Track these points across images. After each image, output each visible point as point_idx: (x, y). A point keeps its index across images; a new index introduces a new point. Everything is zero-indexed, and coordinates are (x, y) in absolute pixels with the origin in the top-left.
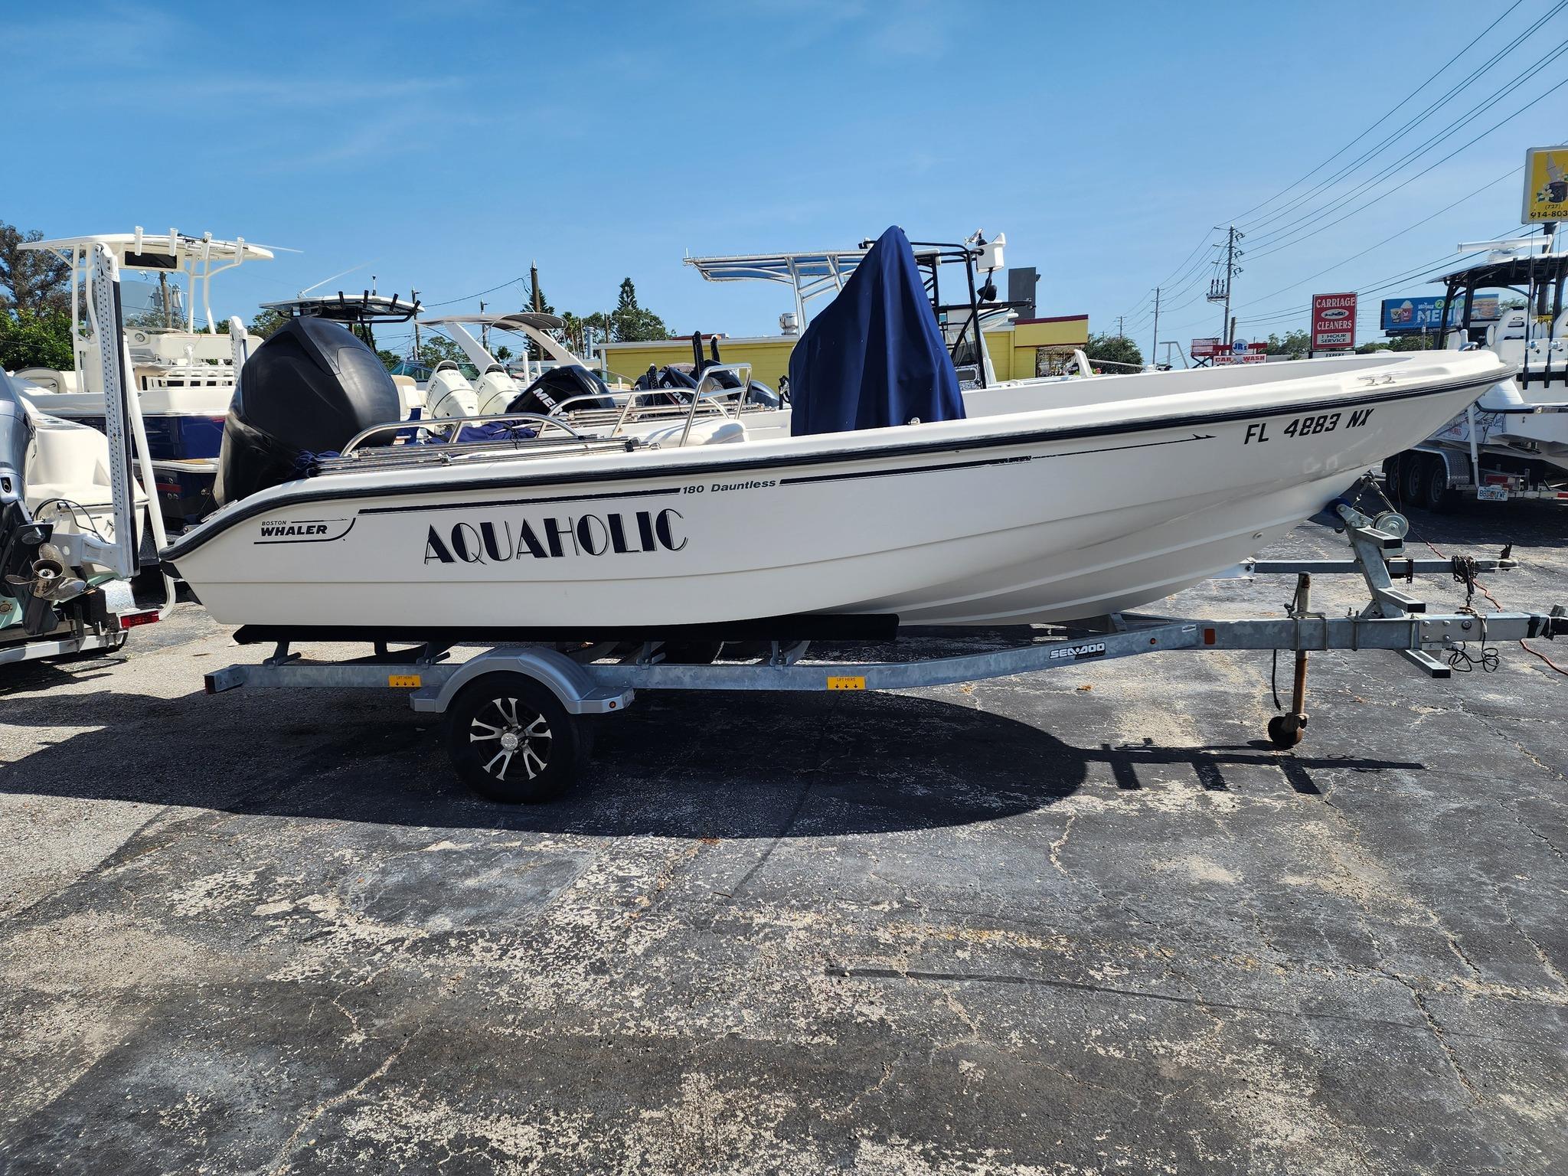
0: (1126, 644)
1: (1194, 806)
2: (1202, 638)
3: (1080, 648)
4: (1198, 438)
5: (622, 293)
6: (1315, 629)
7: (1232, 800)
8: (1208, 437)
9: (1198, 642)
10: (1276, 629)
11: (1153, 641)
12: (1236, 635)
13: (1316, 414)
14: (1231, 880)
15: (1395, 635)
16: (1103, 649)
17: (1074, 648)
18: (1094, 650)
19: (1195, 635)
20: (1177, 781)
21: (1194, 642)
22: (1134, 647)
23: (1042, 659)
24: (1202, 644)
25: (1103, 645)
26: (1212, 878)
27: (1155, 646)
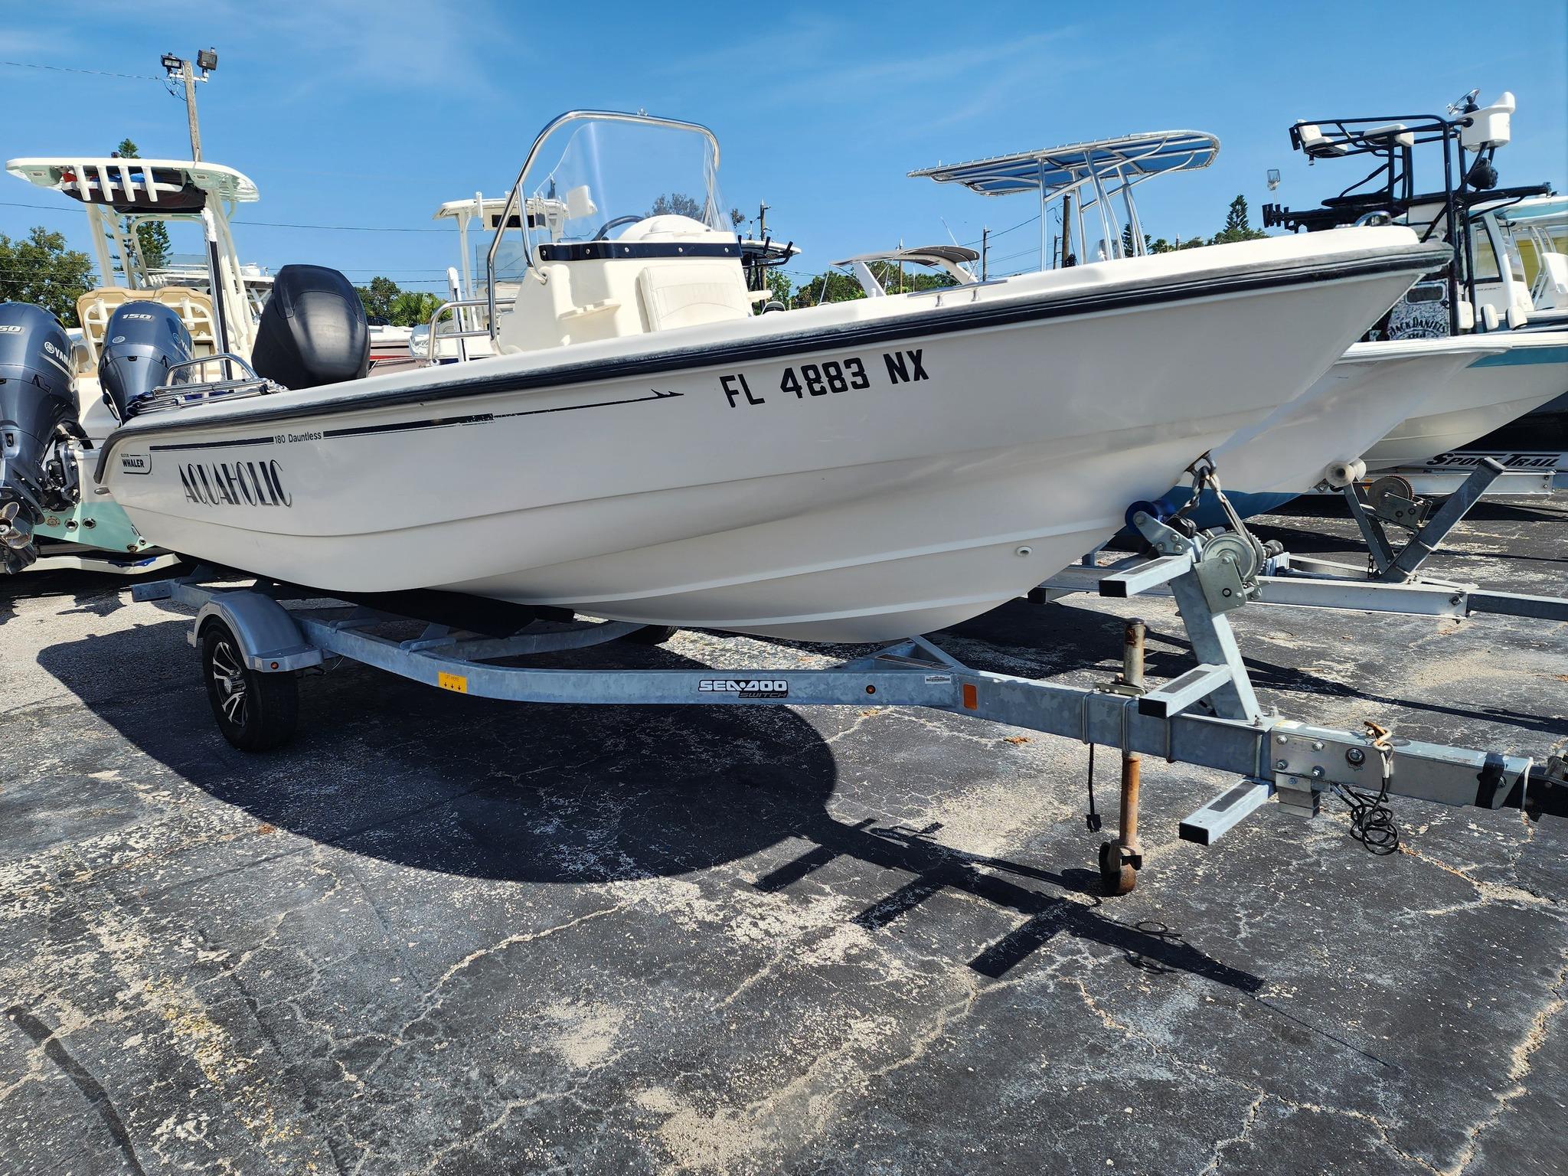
0: (822, 687)
2: (960, 696)
3: (747, 682)
4: (661, 396)
5: (1232, 213)
6: (1109, 713)
8: (673, 394)
9: (956, 701)
10: (1055, 703)
11: (871, 689)
12: (1002, 700)
13: (818, 358)
15: (1231, 750)
16: (784, 688)
17: (738, 682)
18: (770, 689)
19: (952, 691)
21: (948, 701)
22: (838, 694)
23: (686, 690)
24: (961, 706)
25: (784, 684)
27: (874, 696)
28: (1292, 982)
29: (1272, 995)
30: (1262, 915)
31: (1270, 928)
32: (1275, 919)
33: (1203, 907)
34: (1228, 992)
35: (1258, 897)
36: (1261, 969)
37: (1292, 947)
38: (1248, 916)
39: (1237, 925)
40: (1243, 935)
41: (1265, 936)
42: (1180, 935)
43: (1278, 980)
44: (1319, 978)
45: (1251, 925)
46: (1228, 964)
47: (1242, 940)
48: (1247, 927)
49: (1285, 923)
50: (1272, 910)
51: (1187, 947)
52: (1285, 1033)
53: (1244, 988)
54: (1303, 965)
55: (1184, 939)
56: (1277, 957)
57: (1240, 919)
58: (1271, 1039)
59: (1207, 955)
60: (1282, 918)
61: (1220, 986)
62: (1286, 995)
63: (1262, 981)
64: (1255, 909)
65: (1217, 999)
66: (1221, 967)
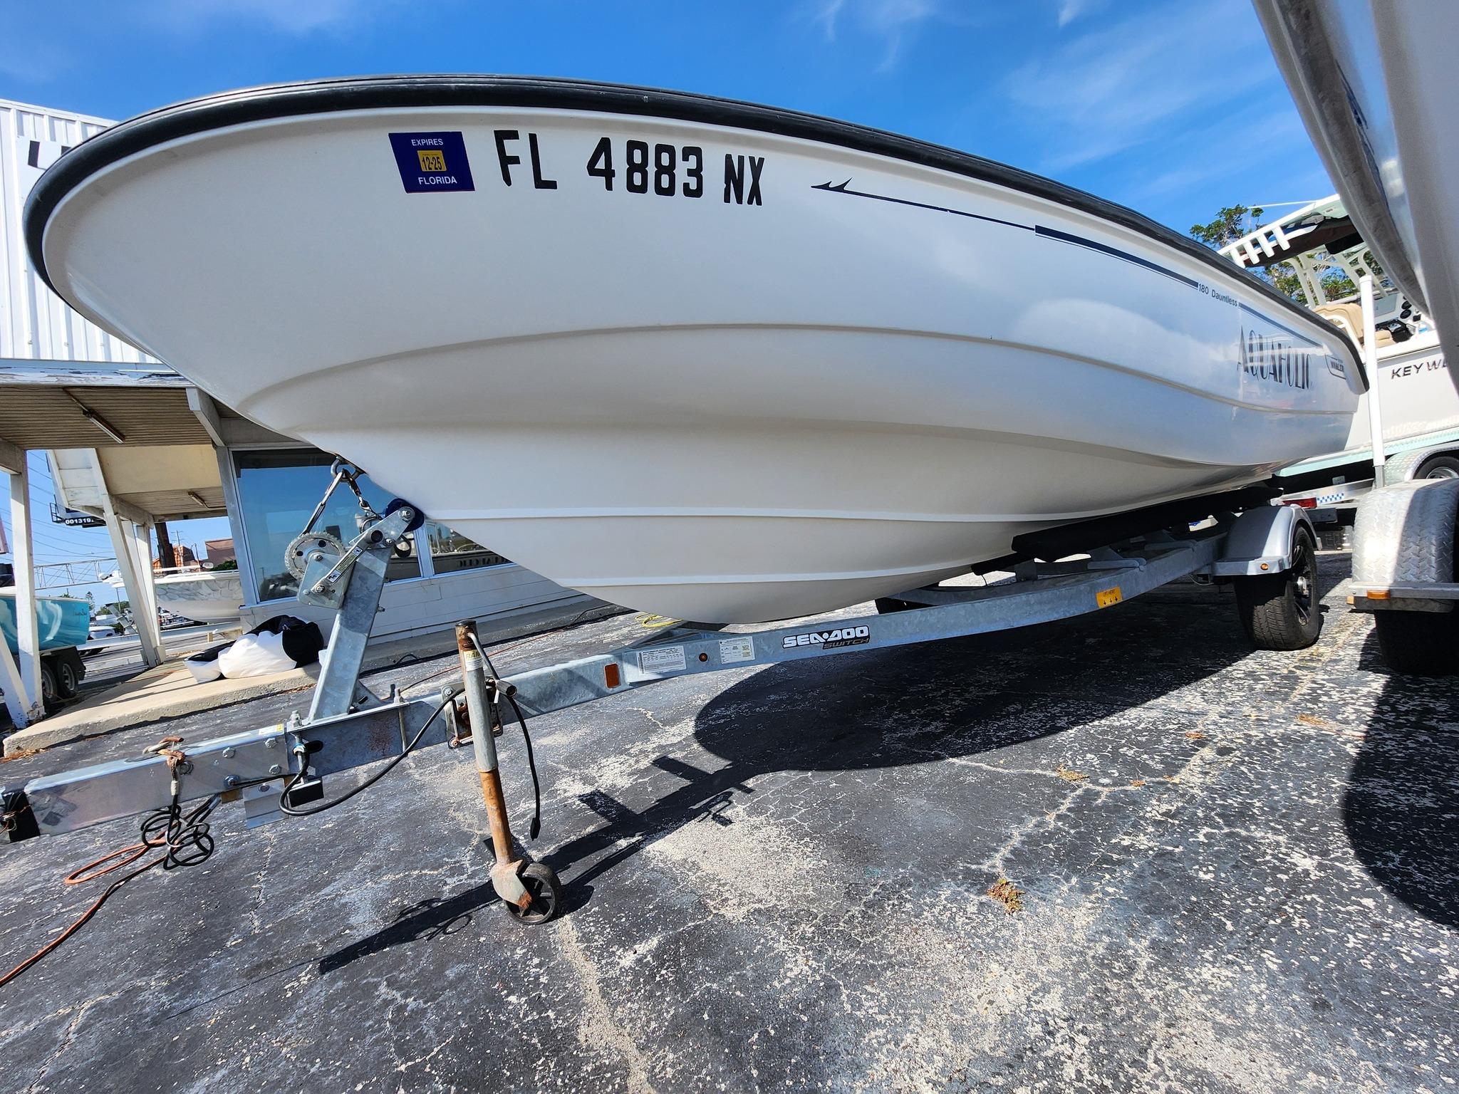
1: (592, 771)
7: (565, 791)
14: (538, 741)
20: (627, 786)
26: (550, 738)
28: (296, 996)
29: (303, 974)
30: (392, 1022)
31: (368, 1019)
32: (374, 1032)
33: (450, 974)
34: (339, 946)
35: (421, 1035)
36: (333, 981)
37: (327, 1023)
38: (401, 1008)
39: (399, 989)
40: (383, 989)
41: (363, 1007)
42: (428, 940)
43: (311, 985)
44: (274, 1022)
45: (387, 1003)
46: (363, 959)
47: (379, 984)
48: (389, 997)
49: (360, 1037)
50: (388, 1038)
51: (412, 939)
52: (268, 964)
53: (331, 958)
54: (299, 1019)
55: (421, 941)
56: (330, 1003)
57: (405, 996)
58: (277, 953)
59: (388, 949)
60: (369, 1040)
61: (350, 943)
62: (292, 984)
63: (323, 973)
64: (403, 1020)
65: (341, 936)
66: (366, 953)
